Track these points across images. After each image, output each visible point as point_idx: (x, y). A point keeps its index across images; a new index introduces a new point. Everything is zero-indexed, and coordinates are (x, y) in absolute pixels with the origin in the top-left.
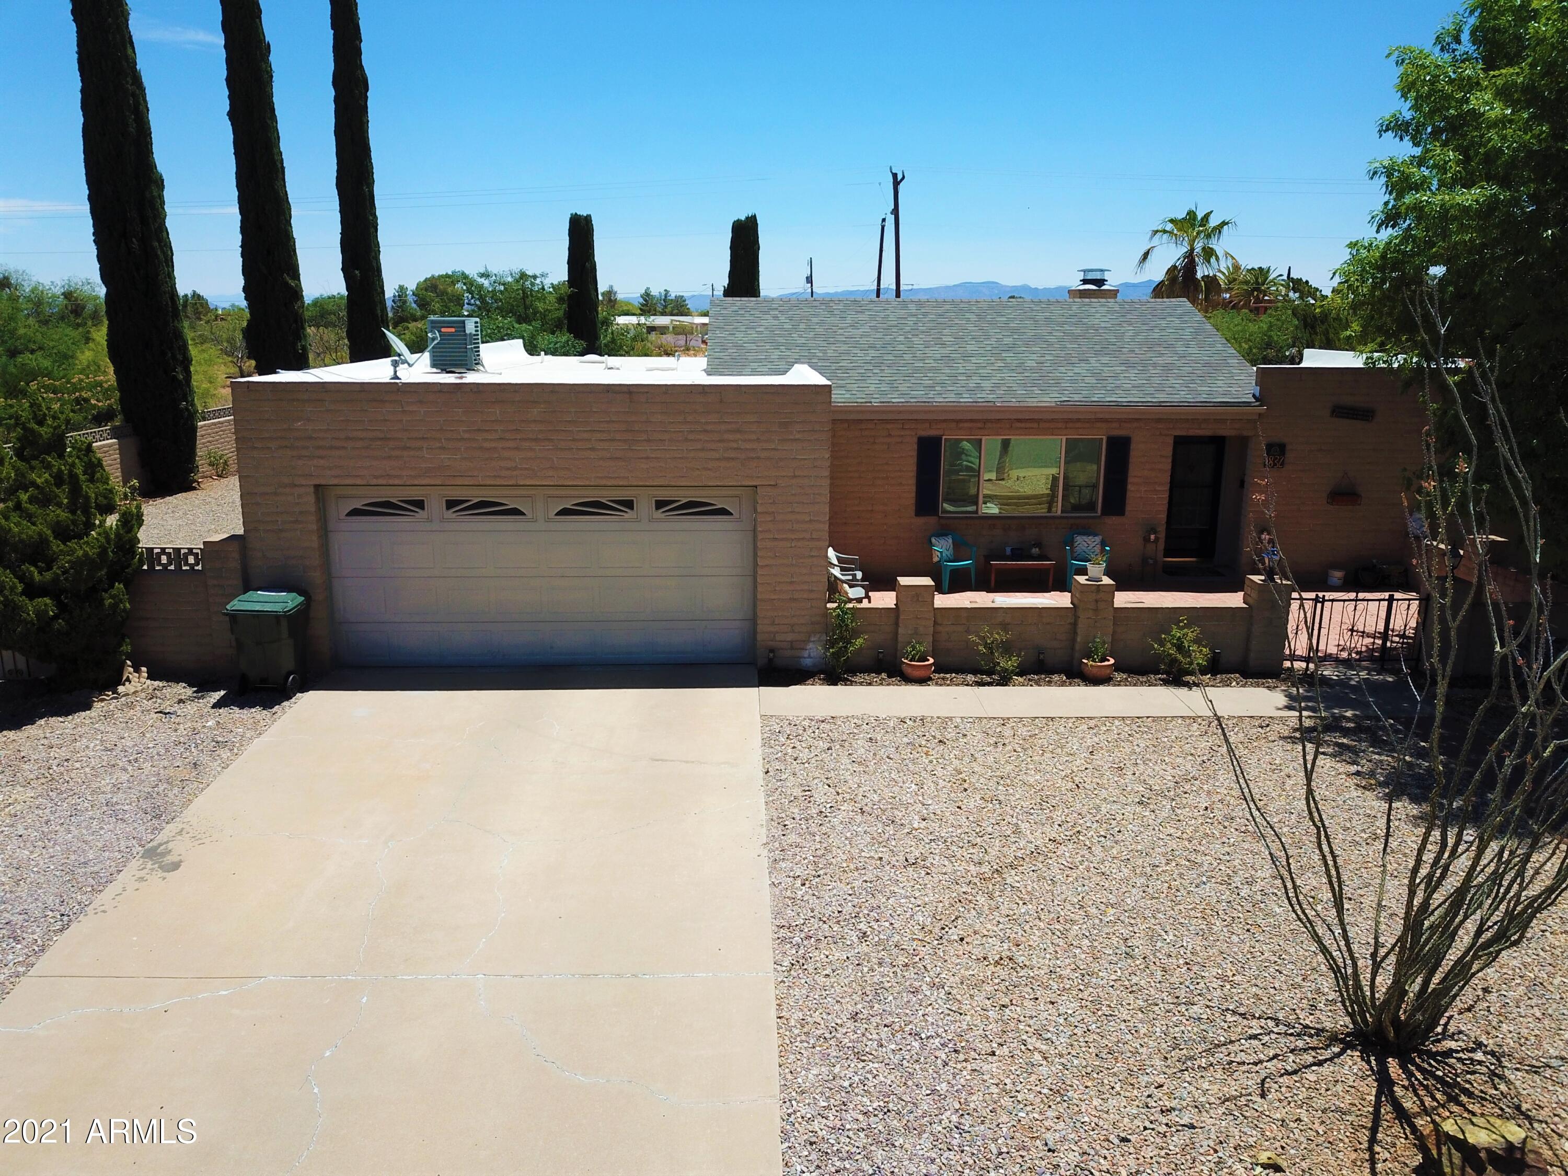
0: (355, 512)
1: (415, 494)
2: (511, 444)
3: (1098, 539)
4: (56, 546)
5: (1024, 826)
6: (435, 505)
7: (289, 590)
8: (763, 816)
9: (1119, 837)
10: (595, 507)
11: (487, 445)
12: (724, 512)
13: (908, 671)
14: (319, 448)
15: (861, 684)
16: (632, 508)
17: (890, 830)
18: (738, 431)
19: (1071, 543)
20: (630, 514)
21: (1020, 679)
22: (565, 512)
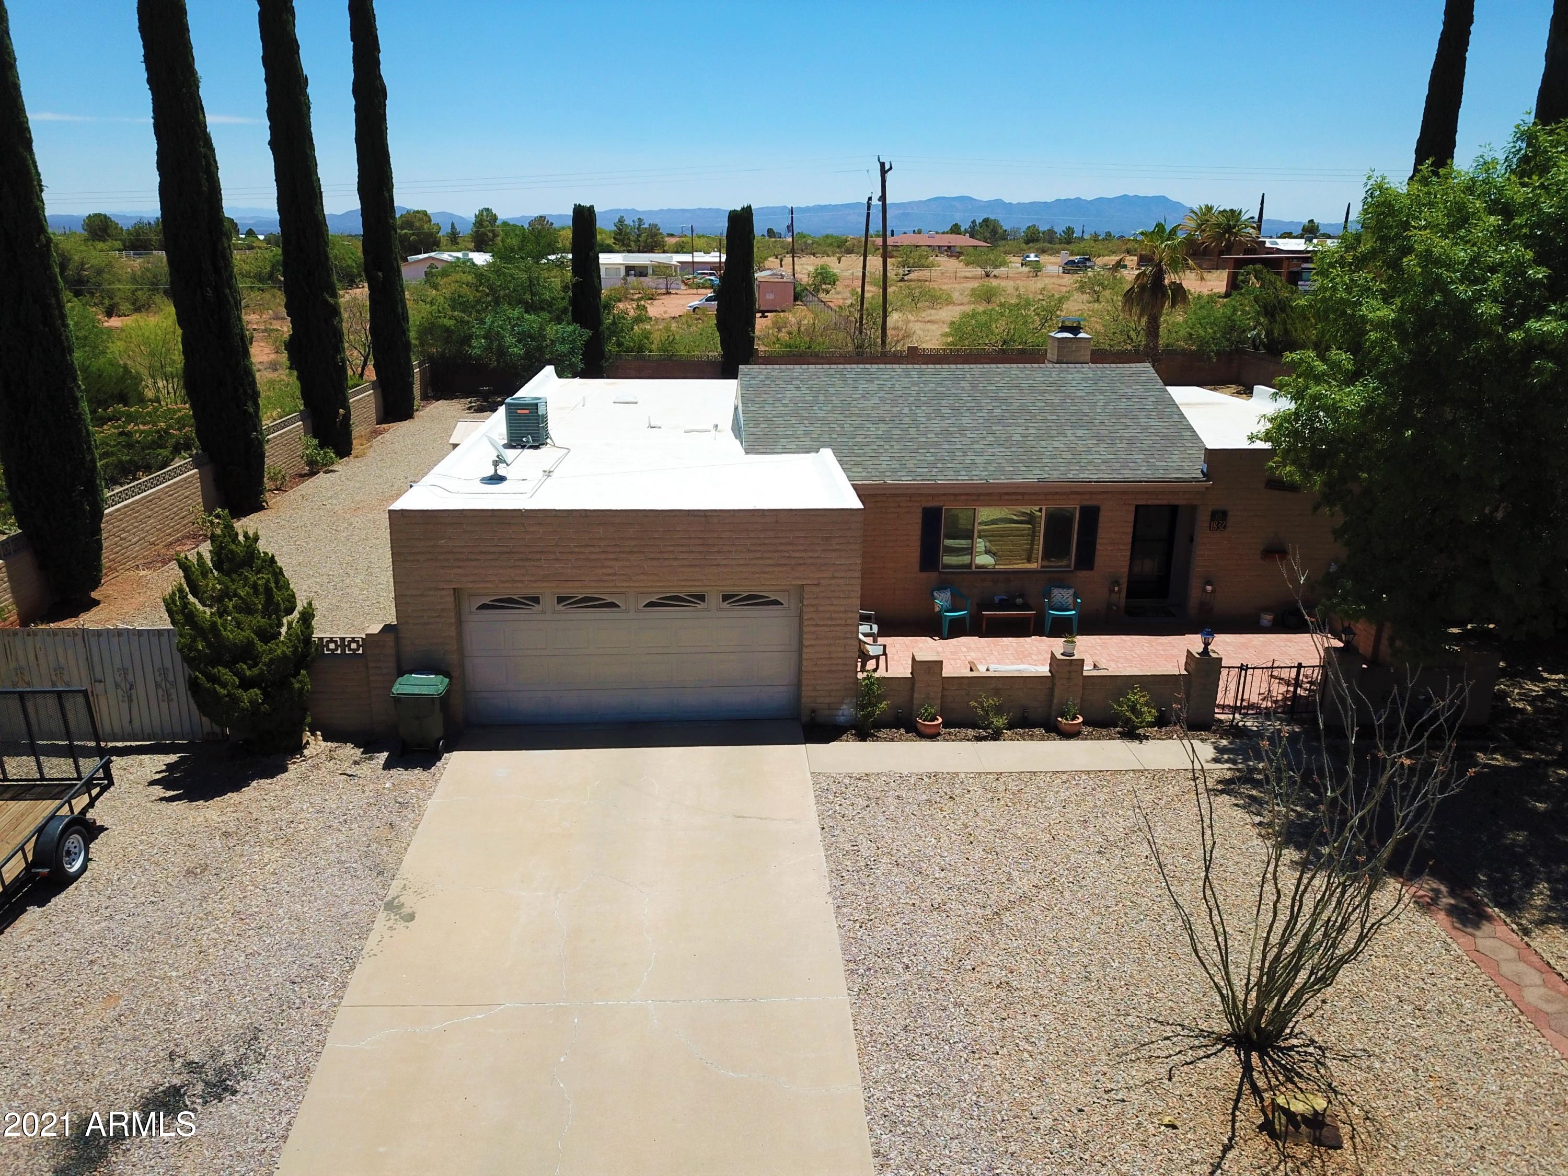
0: (484, 607)
1: (531, 592)
2: (611, 556)
3: (1071, 591)
4: (260, 646)
5: (1015, 874)
6: (548, 601)
7: (437, 672)
8: (825, 869)
9: (1083, 883)
10: (675, 600)
11: (592, 557)
12: (776, 603)
13: (922, 729)
14: (458, 560)
15: (885, 740)
16: (704, 601)
17: (919, 880)
19: (1048, 595)
20: (702, 606)
21: (1009, 733)
22: (651, 604)
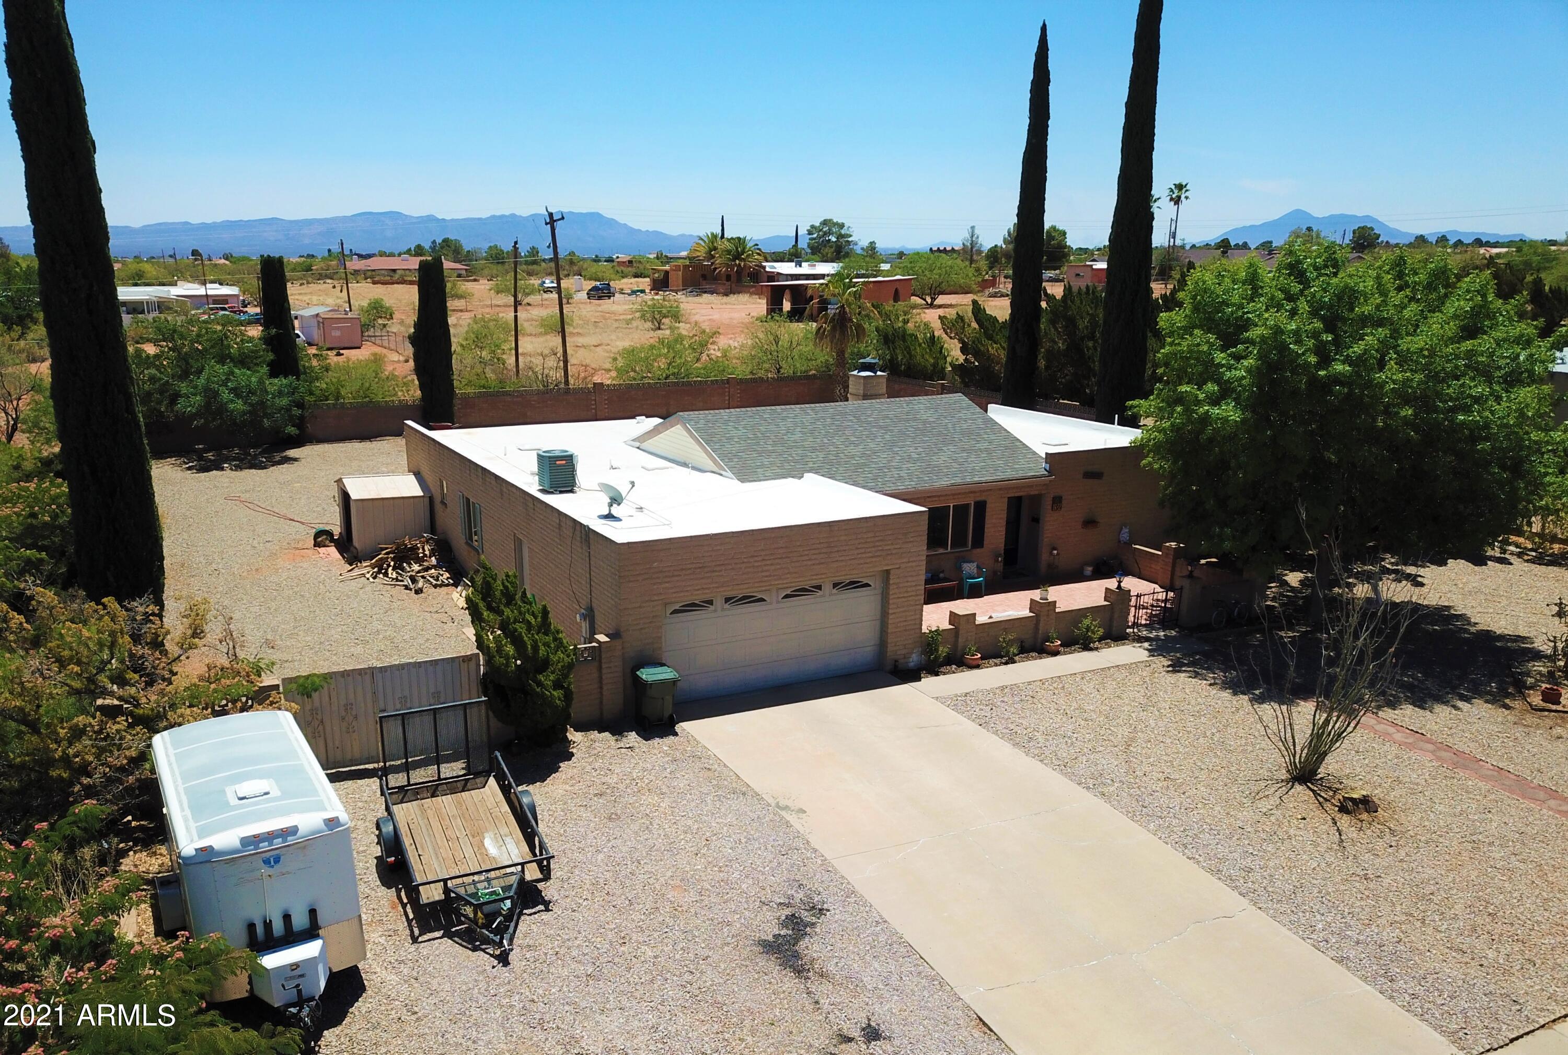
0: (675, 612)
1: (707, 597)
2: (768, 562)
6: (719, 602)
8: (1007, 743)
10: (802, 592)
11: (756, 564)
12: (867, 585)
14: (666, 577)
15: (949, 673)
16: (820, 589)
18: (881, 540)
19: (960, 569)
20: (820, 593)
21: (1017, 658)
22: (787, 596)
